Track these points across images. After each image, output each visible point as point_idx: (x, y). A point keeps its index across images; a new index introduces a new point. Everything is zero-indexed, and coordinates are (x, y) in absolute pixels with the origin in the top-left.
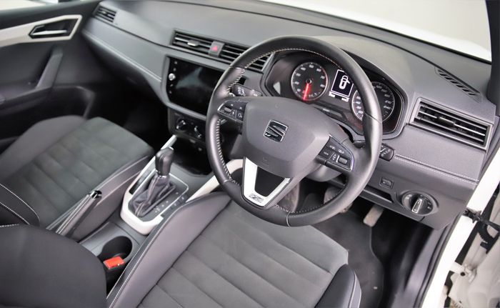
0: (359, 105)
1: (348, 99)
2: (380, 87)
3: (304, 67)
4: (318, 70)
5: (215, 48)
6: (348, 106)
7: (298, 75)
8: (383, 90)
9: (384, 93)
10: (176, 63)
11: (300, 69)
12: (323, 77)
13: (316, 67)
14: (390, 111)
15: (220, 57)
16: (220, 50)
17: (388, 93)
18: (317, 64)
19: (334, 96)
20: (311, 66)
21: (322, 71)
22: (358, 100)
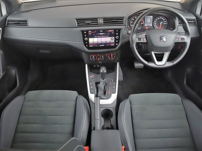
0: (156, 26)
5: (101, 21)
6: (153, 27)
8: (162, 19)
10: (85, 32)
15: (104, 24)
16: (103, 21)
19: (147, 25)
22: (155, 24)
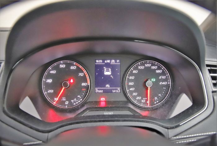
0: (134, 91)
1: (119, 89)
2: (149, 65)
3: (53, 69)
4: (72, 68)
7: (50, 81)
8: (153, 67)
9: (155, 70)
11: (49, 73)
12: (81, 74)
13: (68, 65)
14: (168, 86)
17: (159, 68)
18: (68, 62)
19: (101, 91)
20: (62, 66)
21: (78, 67)
22: (132, 86)
